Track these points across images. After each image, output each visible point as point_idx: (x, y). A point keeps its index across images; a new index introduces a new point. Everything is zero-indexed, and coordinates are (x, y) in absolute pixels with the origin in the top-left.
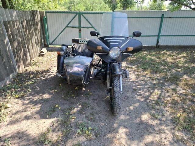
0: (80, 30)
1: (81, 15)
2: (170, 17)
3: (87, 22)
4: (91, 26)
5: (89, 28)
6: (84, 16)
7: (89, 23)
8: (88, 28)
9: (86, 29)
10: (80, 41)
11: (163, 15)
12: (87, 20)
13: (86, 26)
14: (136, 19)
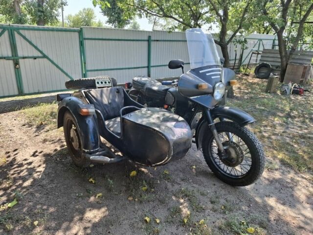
0: (16, 63)
1: (16, 33)
2: (157, 41)
3: (31, 46)
4: (40, 55)
5: (37, 59)
6: (23, 34)
7: (36, 48)
8: (35, 58)
9: (31, 60)
10: (98, 83)
11: (150, 37)
12: (30, 43)
13: (30, 55)
14: (117, 41)
